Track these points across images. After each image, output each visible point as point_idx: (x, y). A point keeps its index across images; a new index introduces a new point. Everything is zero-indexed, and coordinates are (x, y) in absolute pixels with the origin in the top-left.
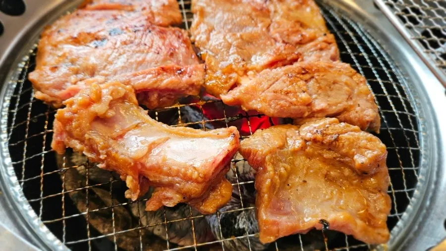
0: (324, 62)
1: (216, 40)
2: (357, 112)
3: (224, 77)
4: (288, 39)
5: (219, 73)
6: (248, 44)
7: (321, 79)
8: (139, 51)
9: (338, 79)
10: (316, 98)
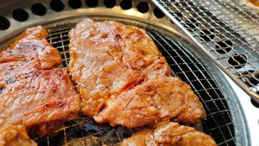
0: (161, 79)
1: (86, 74)
2: (190, 112)
3: (94, 102)
4: (136, 65)
5: (90, 100)
6: (109, 74)
7: (162, 92)
8: (29, 94)
9: (173, 90)
10: (161, 108)
